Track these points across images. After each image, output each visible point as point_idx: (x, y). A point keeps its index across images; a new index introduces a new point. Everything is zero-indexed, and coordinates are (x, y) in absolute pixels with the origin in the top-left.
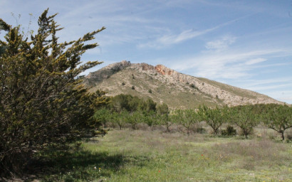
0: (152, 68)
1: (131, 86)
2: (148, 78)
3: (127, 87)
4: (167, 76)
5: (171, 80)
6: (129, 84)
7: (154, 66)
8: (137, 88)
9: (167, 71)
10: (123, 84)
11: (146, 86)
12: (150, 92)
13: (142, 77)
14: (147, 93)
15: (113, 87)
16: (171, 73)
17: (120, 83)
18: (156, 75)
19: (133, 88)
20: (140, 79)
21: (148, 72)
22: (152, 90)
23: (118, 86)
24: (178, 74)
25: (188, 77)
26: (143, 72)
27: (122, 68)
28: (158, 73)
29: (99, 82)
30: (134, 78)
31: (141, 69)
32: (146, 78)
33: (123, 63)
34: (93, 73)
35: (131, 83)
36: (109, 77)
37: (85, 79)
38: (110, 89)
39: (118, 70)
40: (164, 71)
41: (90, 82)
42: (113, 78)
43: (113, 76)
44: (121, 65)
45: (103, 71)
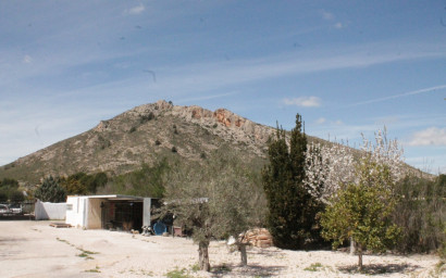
0: (206, 115)
1: (171, 146)
2: (201, 133)
3: (164, 149)
4: (233, 128)
5: (241, 136)
6: (167, 143)
7: (213, 111)
8: (180, 151)
9: (234, 120)
10: (158, 143)
11: (196, 147)
12: (203, 156)
13: (190, 130)
14: (197, 158)
15: (140, 148)
16: (242, 123)
17: (152, 142)
18: (215, 126)
19: (174, 150)
20: (187, 135)
21: (202, 121)
22: (207, 153)
23: (148, 147)
24: (253, 125)
25: (270, 132)
26: (194, 121)
27: (156, 113)
28: (219, 124)
29: (118, 138)
30: (176, 132)
31: (189, 116)
32: (198, 131)
33: (160, 105)
34: (106, 123)
35: (171, 142)
36: (133, 130)
37: (91, 132)
38: (134, 151)
39: (151, 117)
40: (228, 120)
41: (100, 138)
42: (142, 133)
43: (141, 128)
44: (156, 108)
45: (124, 118)
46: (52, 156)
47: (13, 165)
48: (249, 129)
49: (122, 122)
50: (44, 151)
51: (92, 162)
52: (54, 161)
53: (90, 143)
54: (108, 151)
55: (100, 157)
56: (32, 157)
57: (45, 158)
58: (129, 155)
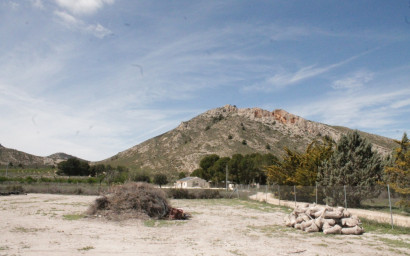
0: (267, 114)
1: (241, 140)
2: (263, 129)
3: (236, 142)
4: (289, 125)
5: (296, 131)
6: (237, 137)
7: (271, 111)
8: (249, 143)
9: (289, 118)
10: (230, 138)
11: (261, 140)
12: (268, 148)
13: (255, 127)
14: (263, 149)
15: (216, 142)
16: (296, 120)
17: (226, 137)
18: (274, 123)
19: (244, 143)
20: (252, 131)
21: (263, 120)
22: (270, 145)
23: (223, 140)
24: (306, 122)
25: (319, 126)
26: (257, 120)
27: (225, 115)
28: (277, 122)
29: (196, 135)
30: (244, 129)
31: (252, 116)
32: (260, 128)
33: (227, 108)
34: (186, 124)
35: (241, 137)
36: (208, 128)
37: (176, 131)
38: (211, 144)
39: (221, 118)
40: (285, 118)
41: (183, 135)
42: (215, 130)
43: (214, 126)
44: (224, 111)
45: (200, 120)
46: (146, 150)
47: (116, 157)
48: (302, 125)
49: (198, 122)
50: (138, 147)
51: (179, 153)
52: (149, 153)
53: (175, 139)
54: (191, 144)
55: (184, 149)
56: (130, 151)
57: (141, 151)
58: (208, 147)
